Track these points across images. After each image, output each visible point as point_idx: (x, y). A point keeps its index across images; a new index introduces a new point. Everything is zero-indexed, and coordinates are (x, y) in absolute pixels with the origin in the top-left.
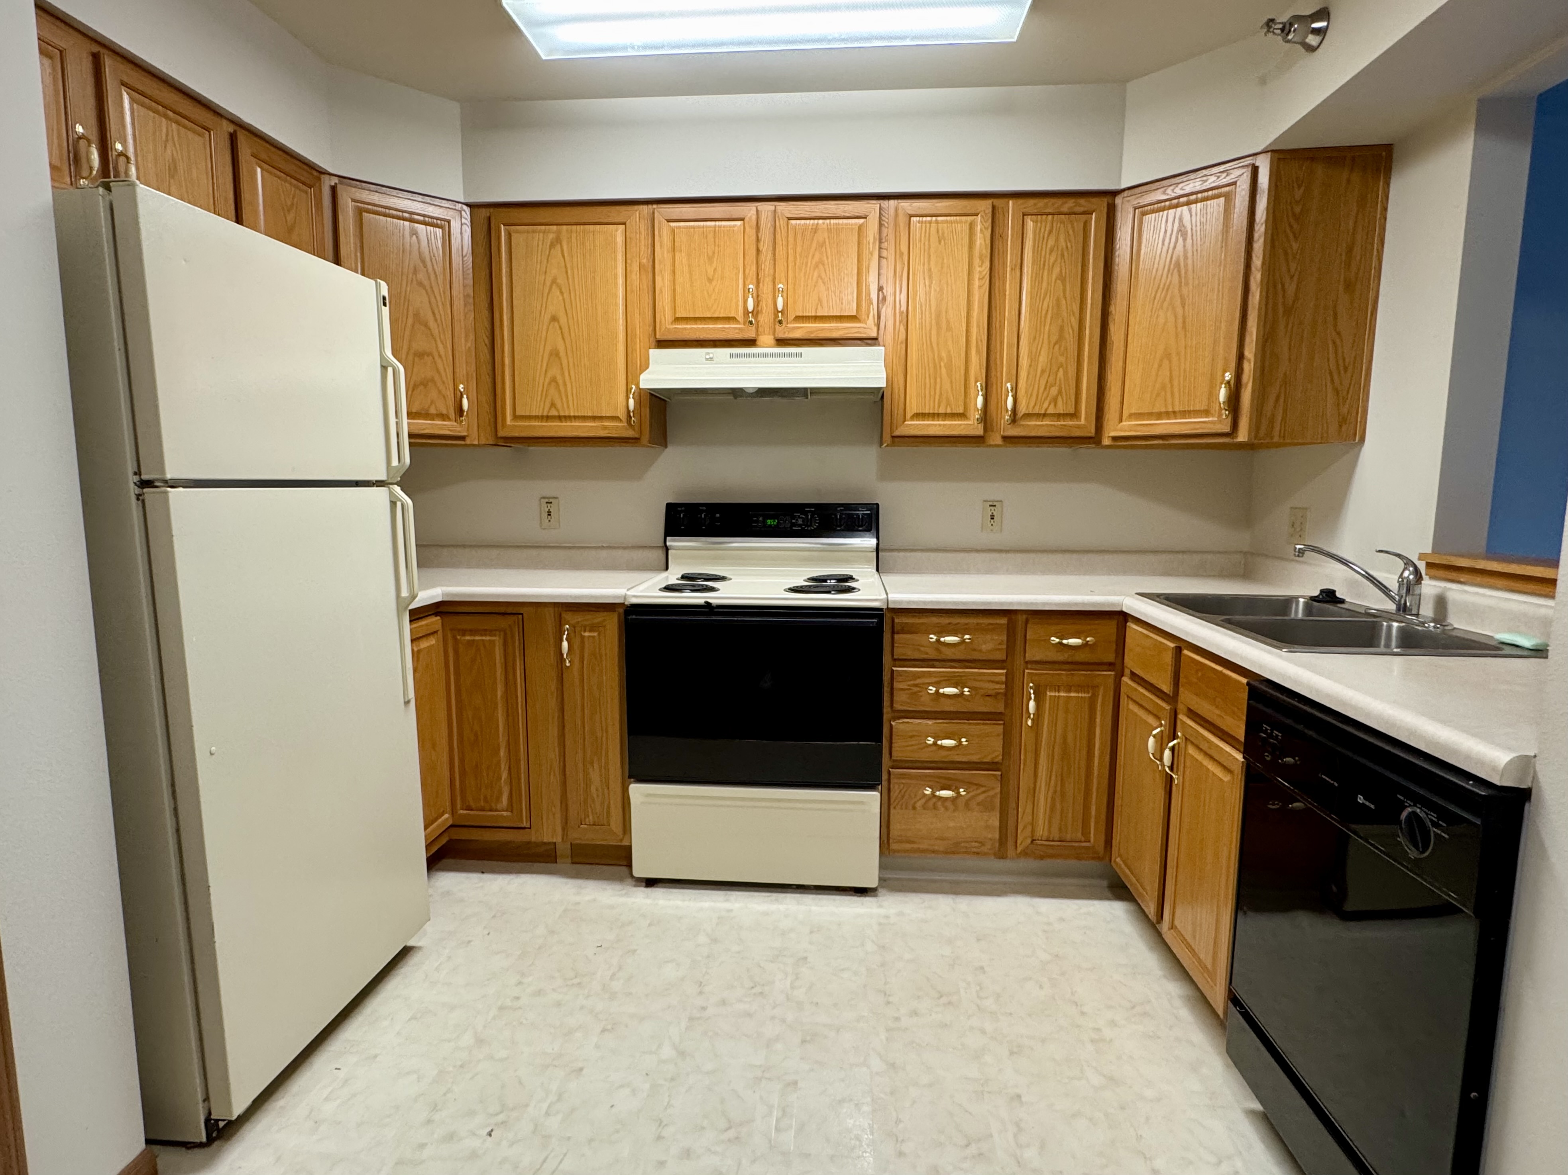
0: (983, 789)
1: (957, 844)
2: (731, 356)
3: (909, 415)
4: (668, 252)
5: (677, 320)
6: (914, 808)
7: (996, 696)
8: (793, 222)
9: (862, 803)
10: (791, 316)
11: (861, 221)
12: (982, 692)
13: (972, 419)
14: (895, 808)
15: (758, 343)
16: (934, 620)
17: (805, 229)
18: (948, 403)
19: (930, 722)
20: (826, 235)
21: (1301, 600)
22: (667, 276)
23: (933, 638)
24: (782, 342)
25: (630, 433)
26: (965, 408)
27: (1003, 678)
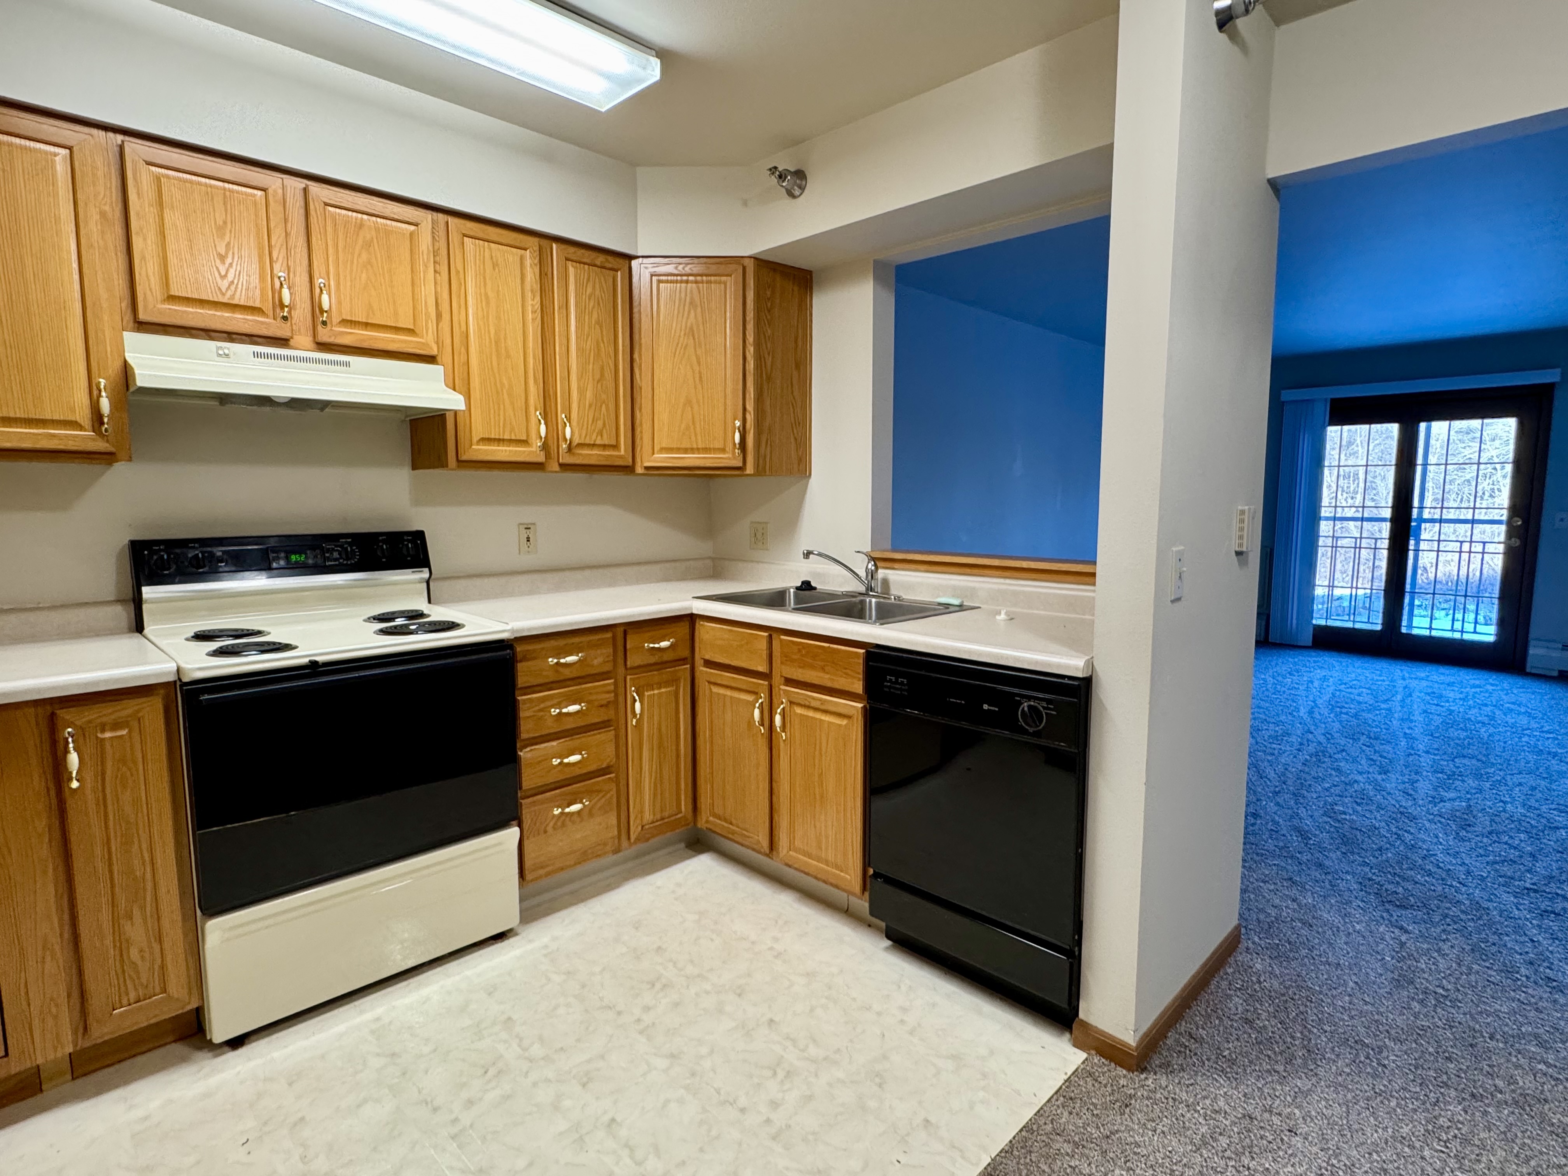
0: (601, 795)
1: (585, 852)
2: (256, 355)
3: (475, 439)
4: (150, 205)
5: (172, 298)
6: (545, 832)
7: (606, 706)
8: (330, 209)
9: (500, 844)
10: (336, 319)
11: (412, 228)
12: (596, 703)
13: (534, 446)
14: (528, 838)
15: (292, 343)
16: (553, 643)
17: (347, 222)
18: (512, 430)
19: (554, 743)
20: (373, 233)
21: (792, 590)
22: (152, 237)
23: (552, 661)
24: (324, 346)
25: (101, 445)
26: (528, 436)
27: (612, 687)
